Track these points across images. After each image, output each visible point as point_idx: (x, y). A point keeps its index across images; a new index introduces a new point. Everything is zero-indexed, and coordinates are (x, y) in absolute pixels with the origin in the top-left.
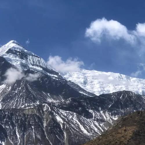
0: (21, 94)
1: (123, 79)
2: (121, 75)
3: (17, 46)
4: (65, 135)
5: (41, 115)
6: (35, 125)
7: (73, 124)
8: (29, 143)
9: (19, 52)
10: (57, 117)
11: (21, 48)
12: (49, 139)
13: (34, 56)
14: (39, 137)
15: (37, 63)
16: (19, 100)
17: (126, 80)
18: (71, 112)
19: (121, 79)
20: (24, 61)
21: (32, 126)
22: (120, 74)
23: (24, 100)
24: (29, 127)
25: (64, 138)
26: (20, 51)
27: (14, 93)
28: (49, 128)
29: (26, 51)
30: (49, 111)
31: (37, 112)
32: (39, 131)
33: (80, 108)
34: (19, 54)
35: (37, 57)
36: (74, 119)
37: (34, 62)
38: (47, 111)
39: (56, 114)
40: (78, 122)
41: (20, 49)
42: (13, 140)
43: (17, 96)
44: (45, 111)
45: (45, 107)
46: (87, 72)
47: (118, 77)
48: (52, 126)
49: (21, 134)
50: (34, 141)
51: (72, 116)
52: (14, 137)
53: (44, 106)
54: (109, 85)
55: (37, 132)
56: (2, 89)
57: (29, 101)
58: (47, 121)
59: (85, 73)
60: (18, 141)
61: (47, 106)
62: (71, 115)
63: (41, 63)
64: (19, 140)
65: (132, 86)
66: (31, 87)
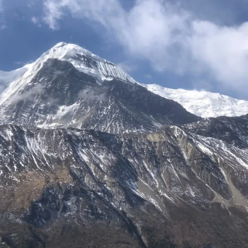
0: (113, 116)
1: (225, 101)
2: (222, 97)
3: (79, 48)
4: (223, 173)
5: (174, 143)
6: (171, 158)
7: (226, 156)
8: (173, 184)
9: (83, 56)
10: (198, 145)
11: (86, 51)
12: (201, 178)
13: (107, 62)
14: (184, 175)
15: (113, 73)
16: (113, 124)
17: (230, 102)
18: (214, 139)
19: (223, 102)
20: (93, 70)
21: (168, 159)
22: (220, 94)
23: (122, 124)
24: (163, 161)
25: (224, 177)
26: (85, 55)
27: (101, 114)
28: (195, 162)
29: (93, 55)
30: (184, 137)
31: (166, 139)
32: (182, 167)
33: (227, 133)
34: (84, 60)
35: (111, 64)
36: (223, 148)
37: (107, 72)
38: (181, 137)
39: (197, 142)
40: (231, 153)
41: (84, 52)
42: (146, 180)
43: (108, 118)
44: (178, 137)
45: (176, 131)
46: (171, 92)
47: (217, 99)
48: (199, 159)
49: (155, 171)
50: (178, 180)
51: (219, 145)
52: (147, 176)
53: (174, 129)
54: (206, 110)
55: (179, 168)
56: (75, 110)
57: (130, 125)
58: (187, 151)
59: (168, 92)
60: (155, 182)
61: (178, 129)
62: (217, 144)
63: (118, 73)
64: (156, 180)
65: (240, 112)
66: (125, 105)
